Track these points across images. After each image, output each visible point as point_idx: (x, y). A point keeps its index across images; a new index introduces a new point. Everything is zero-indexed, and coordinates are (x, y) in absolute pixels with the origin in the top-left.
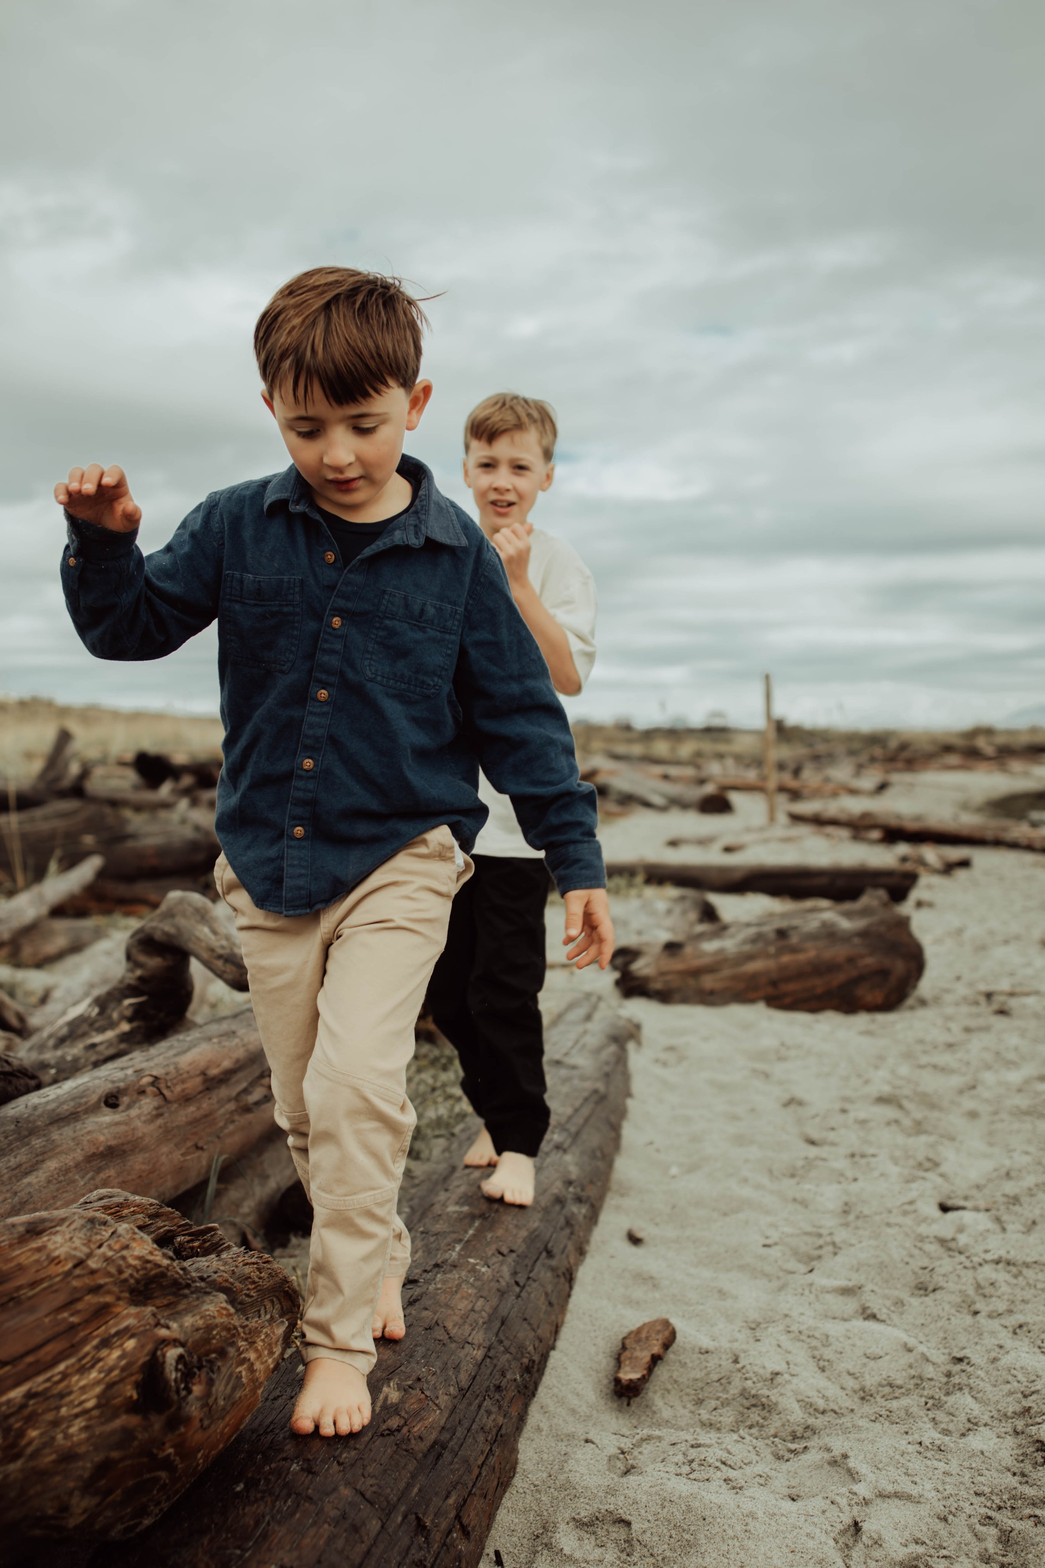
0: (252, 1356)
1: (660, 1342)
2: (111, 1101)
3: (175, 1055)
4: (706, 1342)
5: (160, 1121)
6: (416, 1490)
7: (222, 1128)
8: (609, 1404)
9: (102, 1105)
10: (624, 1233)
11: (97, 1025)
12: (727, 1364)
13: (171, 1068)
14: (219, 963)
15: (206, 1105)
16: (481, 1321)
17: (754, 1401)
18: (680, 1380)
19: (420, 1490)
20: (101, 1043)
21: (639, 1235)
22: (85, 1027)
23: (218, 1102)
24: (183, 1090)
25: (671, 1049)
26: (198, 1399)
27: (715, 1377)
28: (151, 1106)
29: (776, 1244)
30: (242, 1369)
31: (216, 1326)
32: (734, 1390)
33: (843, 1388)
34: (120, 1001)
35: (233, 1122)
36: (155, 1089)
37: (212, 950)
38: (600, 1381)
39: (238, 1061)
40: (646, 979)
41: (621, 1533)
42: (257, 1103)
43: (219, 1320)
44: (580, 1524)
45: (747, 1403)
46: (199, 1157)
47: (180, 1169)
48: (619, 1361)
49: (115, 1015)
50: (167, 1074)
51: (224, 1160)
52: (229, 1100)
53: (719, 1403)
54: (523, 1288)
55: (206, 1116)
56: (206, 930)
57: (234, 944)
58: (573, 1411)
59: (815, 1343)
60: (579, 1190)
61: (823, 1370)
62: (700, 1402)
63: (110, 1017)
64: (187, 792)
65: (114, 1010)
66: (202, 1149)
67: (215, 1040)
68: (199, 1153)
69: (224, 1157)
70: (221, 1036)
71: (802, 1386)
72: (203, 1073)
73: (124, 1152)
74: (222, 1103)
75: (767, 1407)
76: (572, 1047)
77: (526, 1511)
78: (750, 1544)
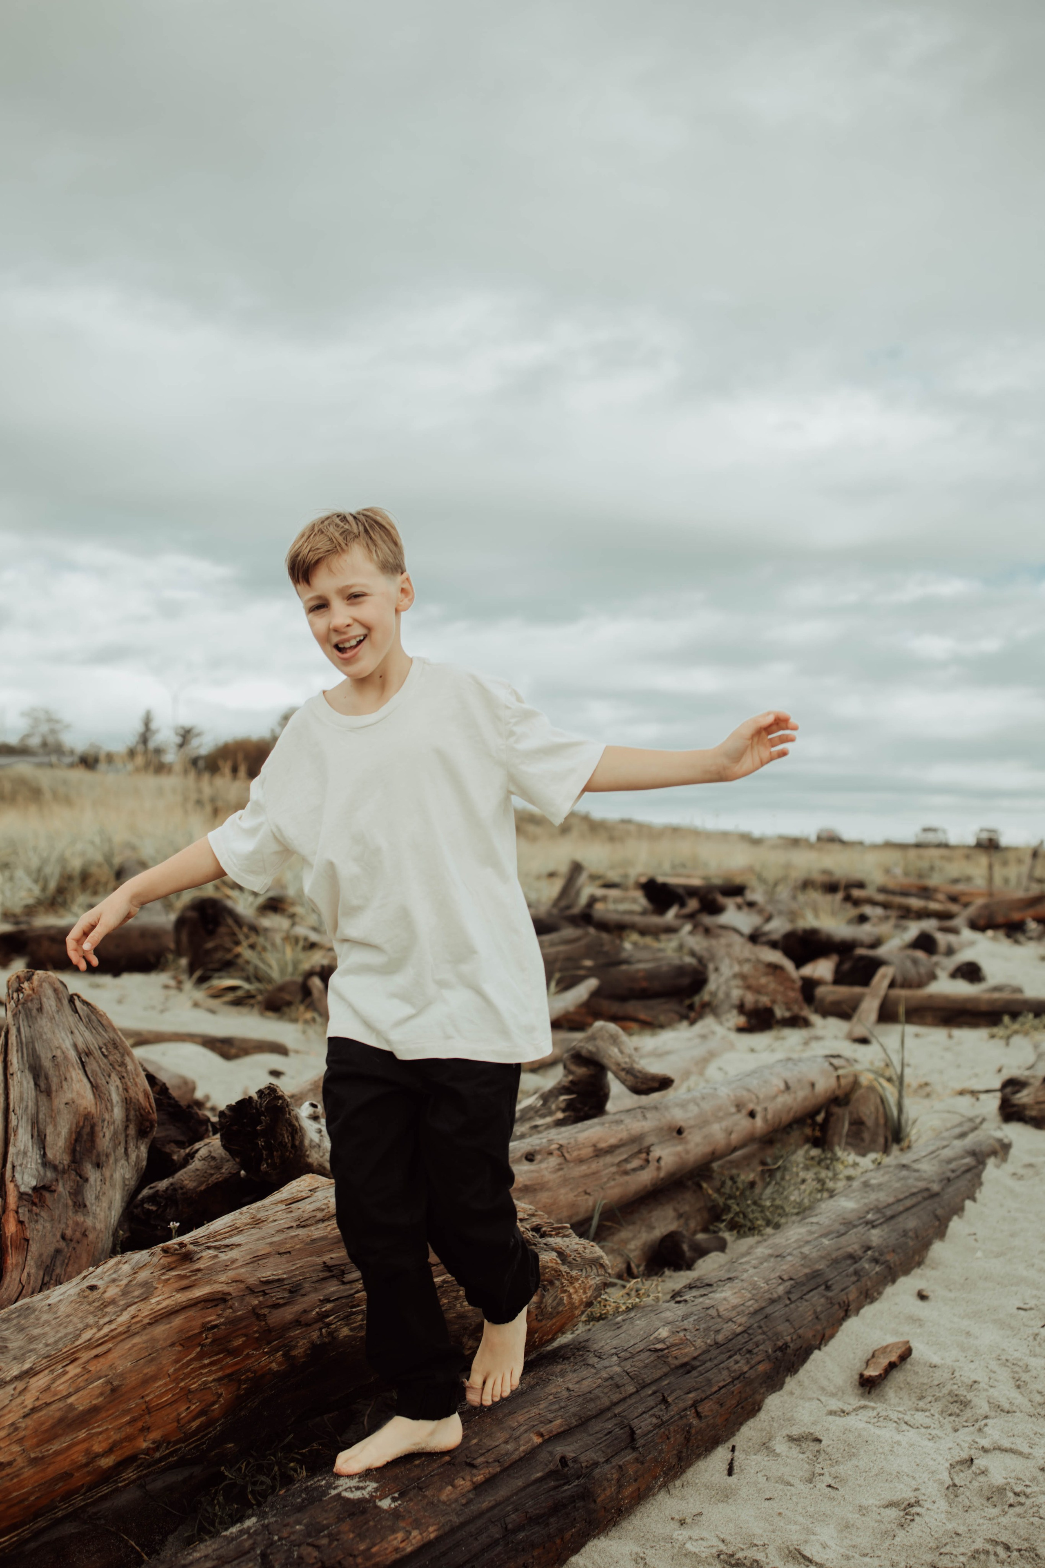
0: (571, 1290)
1: (898, 1354)
2: (529, 1157)
3: (577, 1132)
4: (936, 1360)
5: (561, 1173)
6: (666, 1382)
7: (605, 1183)
8: (856, 1391)
9: (524, 1159)
10: (916, 1291)
11: (540, 1112)
12: (947, 1375)
13: (572, 1141)
14: (623, 1074)
15: (594, 1166)
16: (747, 1312)
17: (955, 1399)
18: (912, 1383)
19: (669, 1384)
20: (542, 1125)
21: (925, 1293)
22: (531, 1113)
23: (604, 1165)
24: (579, 1155)
25: (1031, 1165)
26: (535, 1303)
27: (936, 1383)
28: (555, 1163)
29: (1031, 1309)
30: (565, 1296)
31: (548, 1267)
32: (945, 1391)
33: (1030, 1401)
34: (557, 1097)
35: (614, 1179)
36: (559, 1153)
37: (618, 1064)
38: (852, 1376)
39: (621, 1140)
40: (1024, 1107)
41: (815, 1447)
42: (634, 1170)
43: (550, 1264)
44: (791, 1439)
45: (951, 1400)
46: (587, 1200)
47: (573, 1205)
48: (867, 1363)
49: (553, 1107)
50: (569, 1143)
51: (605, 1204)
52: (612, 1165)
53: (933, 1399)
54: (792, 1302)
55: (594, 1173)
56: (616, 1050)
57: (634, 1061)
58: (823, 1389)
59: (1017, 1369)
60: (877, 1254)
61: (1018, 1387)
62: (921, 1398)
63: (550, 1108)
64: (691, 916)
65: (553, 1102)
66: (589, 1194)
67: (607, 1125)
68: (587, 1197)
69: (604, 1202)
70: (612, 1122)
71: (996, 1394)
72: (594, 1146)
73: (535, 1190)
74: (606, 1166)
75: (965, 1404)
76: (924, 1157)
77: (762, 1430)
78: (892, 1458)
